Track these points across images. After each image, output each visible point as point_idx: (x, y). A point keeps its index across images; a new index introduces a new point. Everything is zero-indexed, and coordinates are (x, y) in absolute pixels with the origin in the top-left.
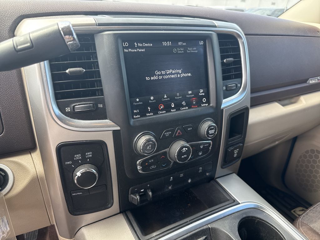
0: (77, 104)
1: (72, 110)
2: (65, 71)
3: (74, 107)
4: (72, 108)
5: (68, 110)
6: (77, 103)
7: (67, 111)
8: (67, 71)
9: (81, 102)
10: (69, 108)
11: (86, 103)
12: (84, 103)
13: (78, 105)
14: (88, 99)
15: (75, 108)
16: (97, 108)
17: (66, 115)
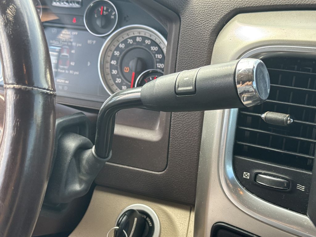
0: (263, 172)
1: (253, 179)
2: (260, 115)
3: (257, 174)
4: (253, 175)
5: (246, 175)
6: (264, 170)
7: (244, 177)
8: (263, 116)
9: (269, 170)
10: (249, 174)
11: (277, 175)
12: (274, 174)
13: (263, 174)
14: (283, 169)
15: (258, 177)
16: (294, 190)
17: (241, 183)
